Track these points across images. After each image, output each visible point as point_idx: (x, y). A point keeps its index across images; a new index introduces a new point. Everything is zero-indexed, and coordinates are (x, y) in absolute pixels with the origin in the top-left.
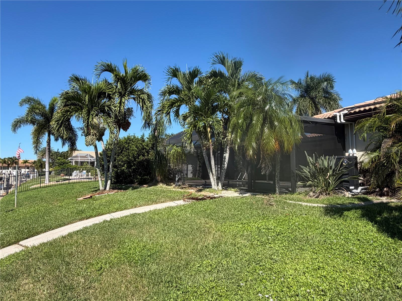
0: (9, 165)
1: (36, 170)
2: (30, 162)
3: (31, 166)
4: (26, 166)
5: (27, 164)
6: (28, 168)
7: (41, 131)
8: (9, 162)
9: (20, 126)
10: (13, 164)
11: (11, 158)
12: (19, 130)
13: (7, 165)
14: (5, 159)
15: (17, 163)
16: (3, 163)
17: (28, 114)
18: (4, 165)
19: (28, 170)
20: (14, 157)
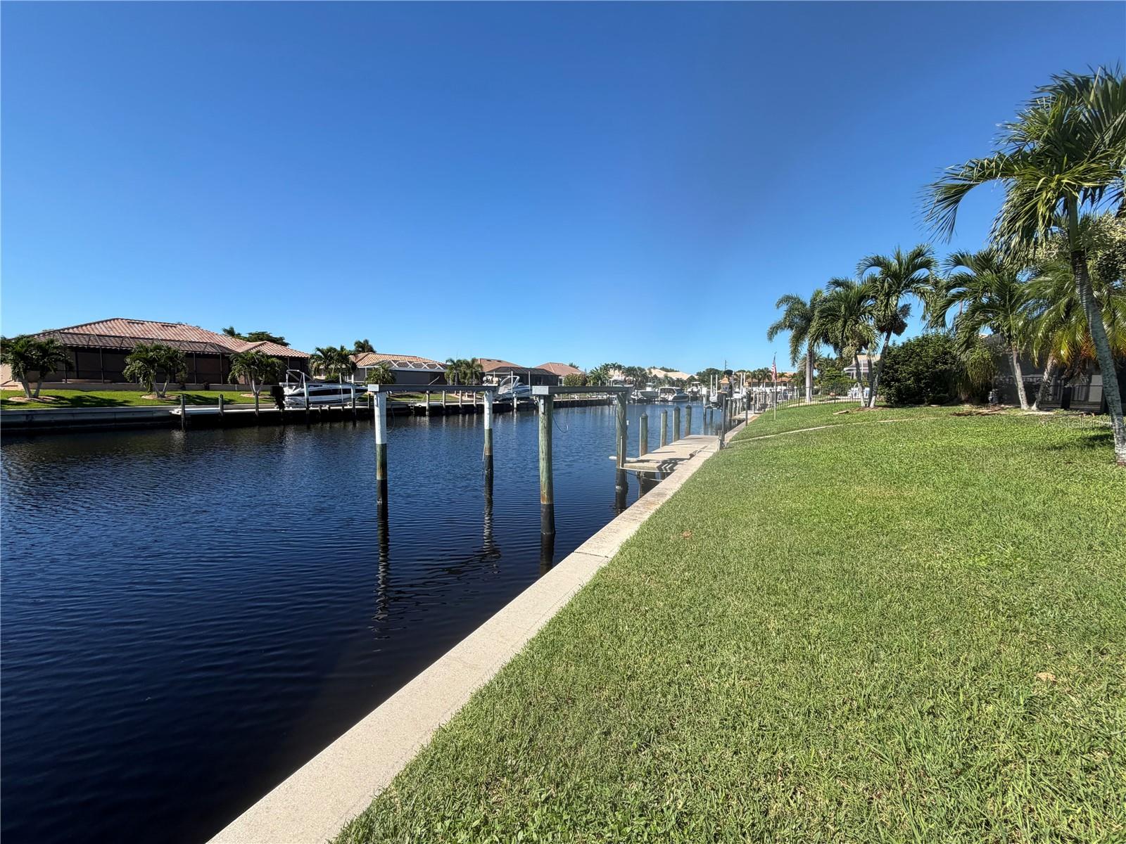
0: (760, 380)
1: (795, 387)
2: (787, 375)
3: (789, 382)
4: (782, 382)
5: (784, 379)
6: (785, 385)
7: (800, 337)
8: (760, 376)
9: (776, 333)
10: (764, 379)
11: (762, 371)
12: (776, 337)
13: (757, 381)
14: (755, 371)
15: (769, 378)
16: (752, 378)
17: (786, 318)
18: (754, 380)
19: (785, 388)
20: (765, 369)
